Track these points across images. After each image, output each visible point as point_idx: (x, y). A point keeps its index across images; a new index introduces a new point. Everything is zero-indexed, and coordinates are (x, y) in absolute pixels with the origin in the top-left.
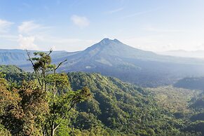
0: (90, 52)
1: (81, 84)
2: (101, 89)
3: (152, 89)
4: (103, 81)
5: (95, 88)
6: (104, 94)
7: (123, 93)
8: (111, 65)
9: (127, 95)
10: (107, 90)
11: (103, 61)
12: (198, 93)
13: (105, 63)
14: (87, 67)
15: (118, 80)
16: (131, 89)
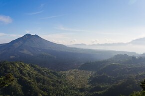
0: (14, 45)
1: (5, 71)
2: (24, 75)
3: (64, 72)
4: (26, 68)
5: (18, 74)
6: (26, 78)
7: (42, 76)
8: (32, 55)
9: (46, 78)
10: (29, 75)
11: (25, 52)
12: (94, 73)
13: (27, 53)
14: (11, 57)
15: (38, 67)
16: (49, 73)
